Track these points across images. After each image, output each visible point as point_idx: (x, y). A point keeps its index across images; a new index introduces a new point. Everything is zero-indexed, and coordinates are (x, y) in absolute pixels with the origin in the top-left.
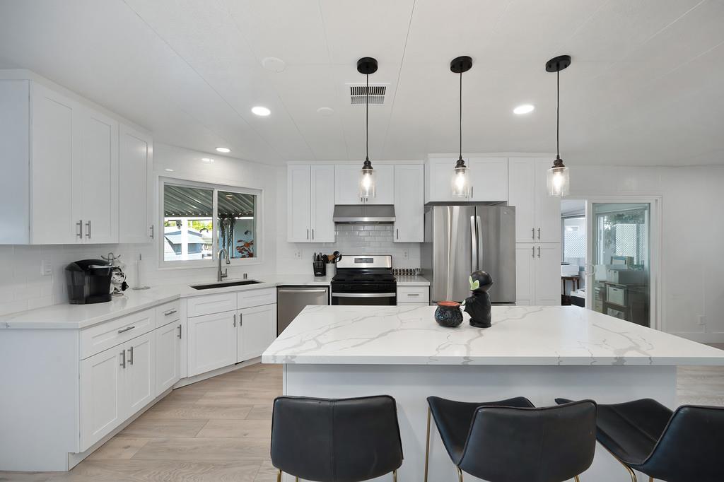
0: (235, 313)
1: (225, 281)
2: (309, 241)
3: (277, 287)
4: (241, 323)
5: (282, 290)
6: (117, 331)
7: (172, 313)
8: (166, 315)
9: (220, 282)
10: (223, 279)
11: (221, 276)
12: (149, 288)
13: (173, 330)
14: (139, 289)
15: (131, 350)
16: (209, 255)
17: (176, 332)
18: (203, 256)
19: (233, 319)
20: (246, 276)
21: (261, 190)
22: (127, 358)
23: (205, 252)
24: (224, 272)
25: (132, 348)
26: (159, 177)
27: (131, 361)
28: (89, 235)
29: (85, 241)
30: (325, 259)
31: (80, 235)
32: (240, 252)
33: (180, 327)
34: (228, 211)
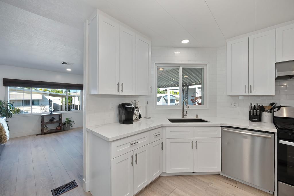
0: (192, 140)
1: (186, 118)
2: (247, 94)
3: (221, 126)
4: (196, 147)
5: (225, 129)
6: (130, 144)
7: (158, 135)
8: (155, 136)
9: (183, 119)
10: (184, 116)
11: (184, 115)
12: (151, 118)
13: (159, 144)
14: (147, 118)
15: (136, 155)
16: (177, 104)
17: (160, 146)
18: (175, 104)
19: (192, 144)
20: (197, 116)
21: (207, 64)
22: (134, 160)
23: (176, 103)
24: (185, 113)
25: (137, 154)
26: (155, 63)
27: (136, 161)
28: (122, 90)
29: (121, 93)
30: (262, 109)
31: (118, 90)
32: (193, 102)
33: (162, 143)
34: (186, 83)
